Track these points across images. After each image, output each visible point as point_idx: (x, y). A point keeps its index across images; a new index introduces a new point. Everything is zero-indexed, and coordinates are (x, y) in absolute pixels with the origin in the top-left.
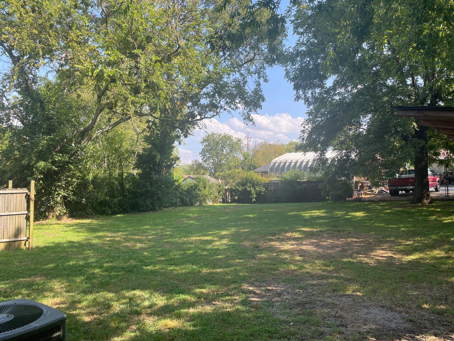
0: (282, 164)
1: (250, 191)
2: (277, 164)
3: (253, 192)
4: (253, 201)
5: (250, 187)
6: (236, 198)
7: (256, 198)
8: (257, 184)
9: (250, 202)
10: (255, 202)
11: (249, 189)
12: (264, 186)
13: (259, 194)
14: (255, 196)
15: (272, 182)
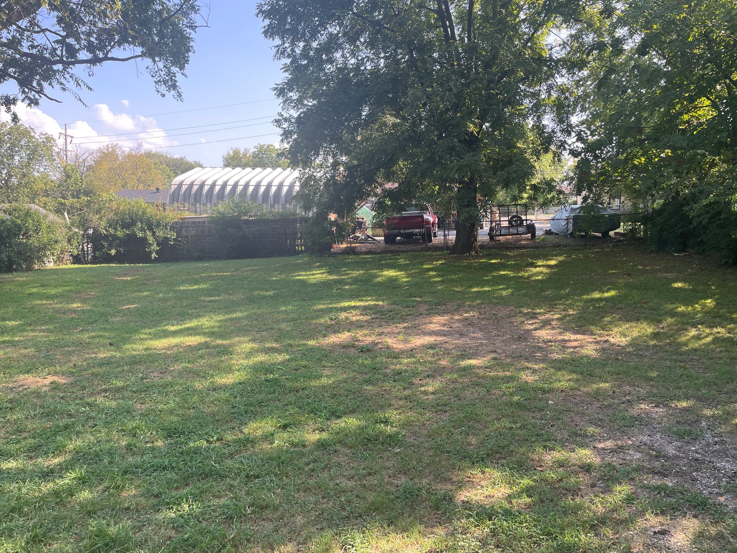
0: (195, 188)
1: (144, 240)
2: (184, 188)
3: (151, 240)
4: (153, 258)
5: (142, 230)
6: (113, 252)
7: (157, 252)
8: (158, 225)
9: (146, 259)
10: (156, 260)
11: (140, 235)
12: (172, 228)
13: (163, 243)
14: (155, 247)
15: (187, 220)
